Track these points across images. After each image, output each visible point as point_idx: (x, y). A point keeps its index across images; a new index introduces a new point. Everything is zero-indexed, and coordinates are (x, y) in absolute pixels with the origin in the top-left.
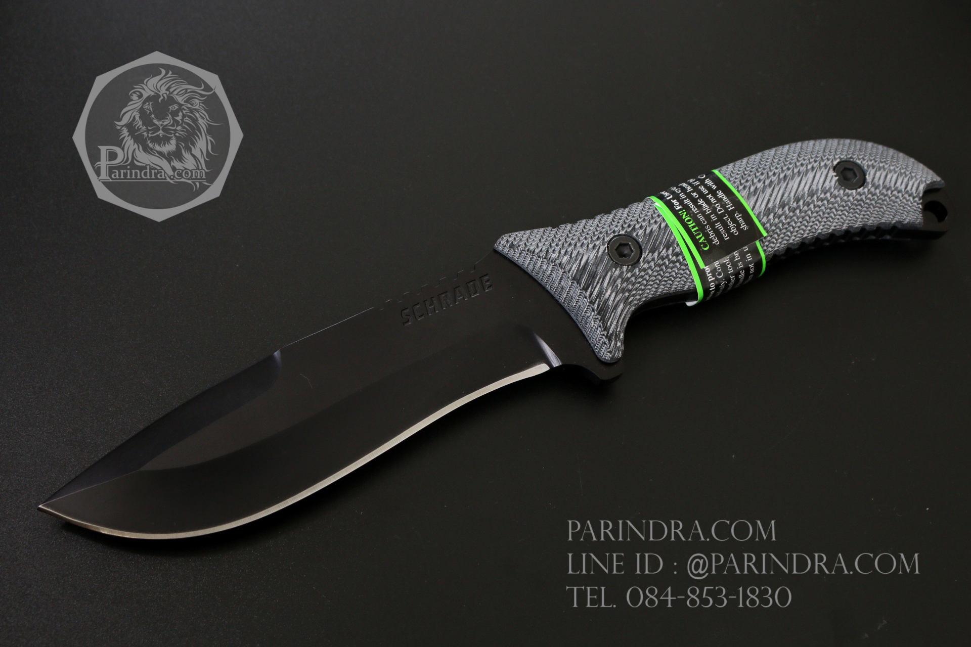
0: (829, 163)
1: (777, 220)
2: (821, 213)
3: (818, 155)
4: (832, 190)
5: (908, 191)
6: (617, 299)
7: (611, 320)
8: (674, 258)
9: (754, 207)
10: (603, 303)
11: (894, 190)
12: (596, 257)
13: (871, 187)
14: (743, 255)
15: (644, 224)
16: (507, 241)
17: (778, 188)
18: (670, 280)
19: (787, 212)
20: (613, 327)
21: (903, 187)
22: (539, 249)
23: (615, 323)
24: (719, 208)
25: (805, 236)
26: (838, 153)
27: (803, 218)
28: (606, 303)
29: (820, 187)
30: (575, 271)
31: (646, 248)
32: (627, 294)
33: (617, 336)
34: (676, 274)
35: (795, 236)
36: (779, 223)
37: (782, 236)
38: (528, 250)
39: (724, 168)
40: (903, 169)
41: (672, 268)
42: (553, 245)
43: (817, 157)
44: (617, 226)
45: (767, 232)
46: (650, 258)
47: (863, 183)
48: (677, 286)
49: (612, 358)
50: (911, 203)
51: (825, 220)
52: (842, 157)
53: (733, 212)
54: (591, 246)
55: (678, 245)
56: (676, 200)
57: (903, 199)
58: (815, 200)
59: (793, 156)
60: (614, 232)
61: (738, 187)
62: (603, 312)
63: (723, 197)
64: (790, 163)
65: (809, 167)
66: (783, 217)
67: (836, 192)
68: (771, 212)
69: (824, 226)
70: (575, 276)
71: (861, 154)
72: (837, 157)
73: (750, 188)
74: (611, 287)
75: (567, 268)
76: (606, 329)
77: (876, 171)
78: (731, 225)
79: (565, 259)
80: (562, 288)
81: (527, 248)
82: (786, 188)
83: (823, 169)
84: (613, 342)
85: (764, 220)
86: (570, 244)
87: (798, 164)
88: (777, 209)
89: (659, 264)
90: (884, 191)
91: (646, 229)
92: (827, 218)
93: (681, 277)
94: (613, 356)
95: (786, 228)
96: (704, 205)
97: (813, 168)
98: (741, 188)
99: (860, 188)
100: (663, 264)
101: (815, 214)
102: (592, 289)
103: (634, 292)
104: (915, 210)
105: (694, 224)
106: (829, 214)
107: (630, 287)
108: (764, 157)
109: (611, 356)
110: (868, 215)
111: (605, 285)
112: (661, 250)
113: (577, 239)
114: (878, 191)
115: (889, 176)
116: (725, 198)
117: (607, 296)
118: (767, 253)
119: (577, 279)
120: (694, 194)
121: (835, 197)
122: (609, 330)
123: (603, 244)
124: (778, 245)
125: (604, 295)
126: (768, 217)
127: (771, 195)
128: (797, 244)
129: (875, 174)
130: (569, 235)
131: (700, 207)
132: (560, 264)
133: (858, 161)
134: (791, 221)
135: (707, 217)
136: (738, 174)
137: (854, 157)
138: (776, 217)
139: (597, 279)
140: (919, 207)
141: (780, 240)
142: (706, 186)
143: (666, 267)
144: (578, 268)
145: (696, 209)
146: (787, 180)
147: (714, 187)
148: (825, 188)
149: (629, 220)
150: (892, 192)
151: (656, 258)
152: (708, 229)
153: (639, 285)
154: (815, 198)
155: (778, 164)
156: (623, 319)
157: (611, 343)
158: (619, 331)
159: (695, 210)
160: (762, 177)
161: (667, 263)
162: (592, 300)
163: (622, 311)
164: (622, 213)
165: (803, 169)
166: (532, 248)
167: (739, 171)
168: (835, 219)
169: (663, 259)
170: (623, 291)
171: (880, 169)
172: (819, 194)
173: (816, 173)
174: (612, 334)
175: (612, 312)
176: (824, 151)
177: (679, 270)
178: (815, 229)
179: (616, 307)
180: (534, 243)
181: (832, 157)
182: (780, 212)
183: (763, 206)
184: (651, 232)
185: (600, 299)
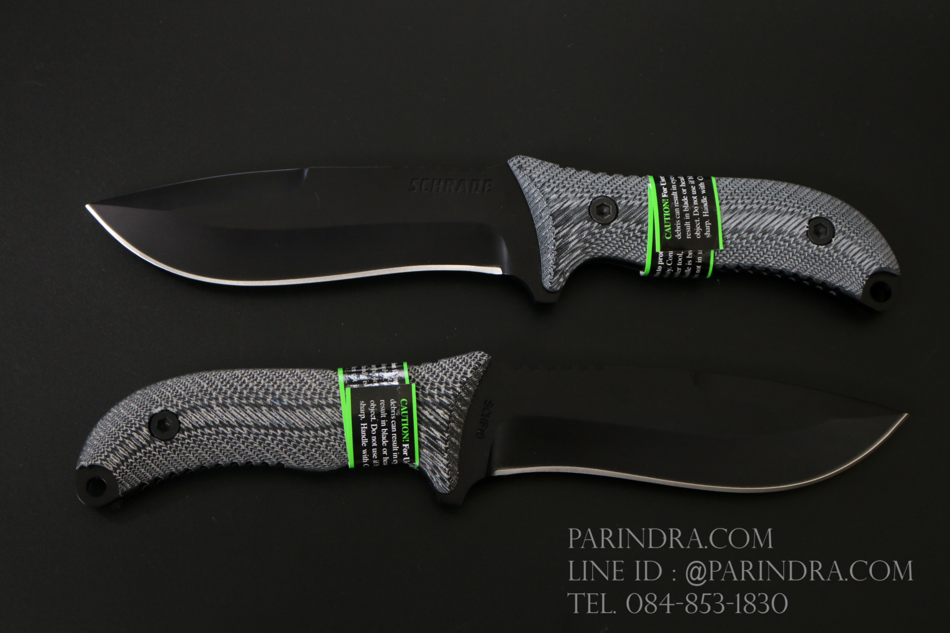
0: (809, 214)
1: (738, 241)
2: (779, 251)
3: (804, 204)
4: (798, 237)
5: (861, 266)
6: (578, 245)
7: (564, 259)
8: (639, 234)
9: (725, 222)
10: (565, 244)
11: (850, 260)
12: (578, 206)
13: (832, 249)
14: (695, 257)
15: (630, 197)
16: (519, 162)
17: (754, 216)
18: (628, 249)
19: (751, 238)
20: (563, 265)
21: (859, 261)
22: (539, 180)
23: (566, 263)
24: (696, 211)
25: (757, 263)
26: (822, 209)
27: (762, 248)
28: (567, 244)
29: (789, 230)
30: (556, 209)
31: (621, 216)
32: (587, 245)
33: (563, 273)
34: (634, 246)
35: (748, 260)
36: (739, 244)
37: (737, 255)
38: (530, 177)
39: (722, 179)
40: (869, 246)
41: (633, 241)
42: (551, 181)
43: (802, 204)
44: (608, 189)
45: (725, 247)
46: (620, 225)
47: (828, 243)
48: (632, 256)
50: (859, 277)
51: (780, 258)
52: (823, 214)
53: (706, 218)
54: (579, 195)
55: (647, 225)
56: (666, 189)
57: (853, 270)
58: (779, 239)
60: (604, 192)
61: (722, 201)
62: (560, 250)
63: (705, 203)
64: (777, 200)
65: (791, 210)
66: (745, 240)
67: (800, 240)
68: (737, 233)
69: (776, 262)
70: (554, 213)
71: (842, 218)
72: (819, 212)
73: (731, 205)
74: (577, 234)
75: (551, 205)
76: (557, 264)
77: (844, 238)
78: (698, 229)
79: (555, 196)
80: (541, 218)
81: (530, 175)
83: (801, 217)
84: (558, 276)
85: (728, 236)
86: (564, 187)
87: (783, 203)
88: (743, 232)
89: (625, 233)
90: (841, 257)
91: (628, 202)
92: (782, 257)
93: (638, 251)
94: (552, 287)
95: (743, 251)
96: (686, 203)
97: (793, 212)
98: (724, 202)
99: (822, 245)
100: (627, 235)
101: (773, 250)
102: (561, 229)
103: (594, 246)
104: (859, 284)
105: (669, 214)
106: (785, 254)
107: (593, 240)
108: (761, 185)
109: (550, 286)
110: (818, 270)
111: (574, 230)
112: (632, 223)
113: (571, 185)
114: (836, 255)
115: (852, 247)
116: (706, 205)
117: (570, 239)
118: (717, 263)
119: (554, 216)
120: (684, 190)
121: (798, 244)
122: (559, 266)
123: (590, 198)
124: (730, 260)
125: (569, 238)
126: (732, 235)
127: (744, 219)
128: (747, 266)
129: (841, 241)
130: (568, 179)
131: (681, 203)
132: (548, 199)
133: (834, 223)
134: (750, 247)
135: (682, 214)
136: (729, 190)
137: (834, 218)
138: (739, 238)
139: (569, 223)
140: (863, 283)
141: (733, 258)
142: (697, 189)
143: (629, 238)
144: (559, 208)
145: (678, 203)
146: (766, 213)
147: (704, 192)
148: (793, 233)
149: (621, 188)
150: (848, 260)
151: (625, 227)
152: (678, 223)
153: (600, 242)
154: (780, 237)
155: (767, 196)
156: (575, 263)
157: (555, 277)
158: (567, 270)
159: (676, 204)
160: (747, 201)
161: (632, 235)
162: (557, 237)
163: (577, 256)
164: (620, 179)
166: (534, 176)
167: (733, 187)
168: (788, 261)
169: (630, 230)
170: (586, 241)
171: (848, 237)
172: (785, 236)
173: (792, 217)
174: (559, 271)
175: (568, 254)
176: (812, 202)
177: (638, 244)
178: (768, 262)
179: (573, 251)
180: (537, 173)
181: (814, 210)
182: (745, 236)
183: (733, 225)
184: (632, 206)
185: (564, 239)
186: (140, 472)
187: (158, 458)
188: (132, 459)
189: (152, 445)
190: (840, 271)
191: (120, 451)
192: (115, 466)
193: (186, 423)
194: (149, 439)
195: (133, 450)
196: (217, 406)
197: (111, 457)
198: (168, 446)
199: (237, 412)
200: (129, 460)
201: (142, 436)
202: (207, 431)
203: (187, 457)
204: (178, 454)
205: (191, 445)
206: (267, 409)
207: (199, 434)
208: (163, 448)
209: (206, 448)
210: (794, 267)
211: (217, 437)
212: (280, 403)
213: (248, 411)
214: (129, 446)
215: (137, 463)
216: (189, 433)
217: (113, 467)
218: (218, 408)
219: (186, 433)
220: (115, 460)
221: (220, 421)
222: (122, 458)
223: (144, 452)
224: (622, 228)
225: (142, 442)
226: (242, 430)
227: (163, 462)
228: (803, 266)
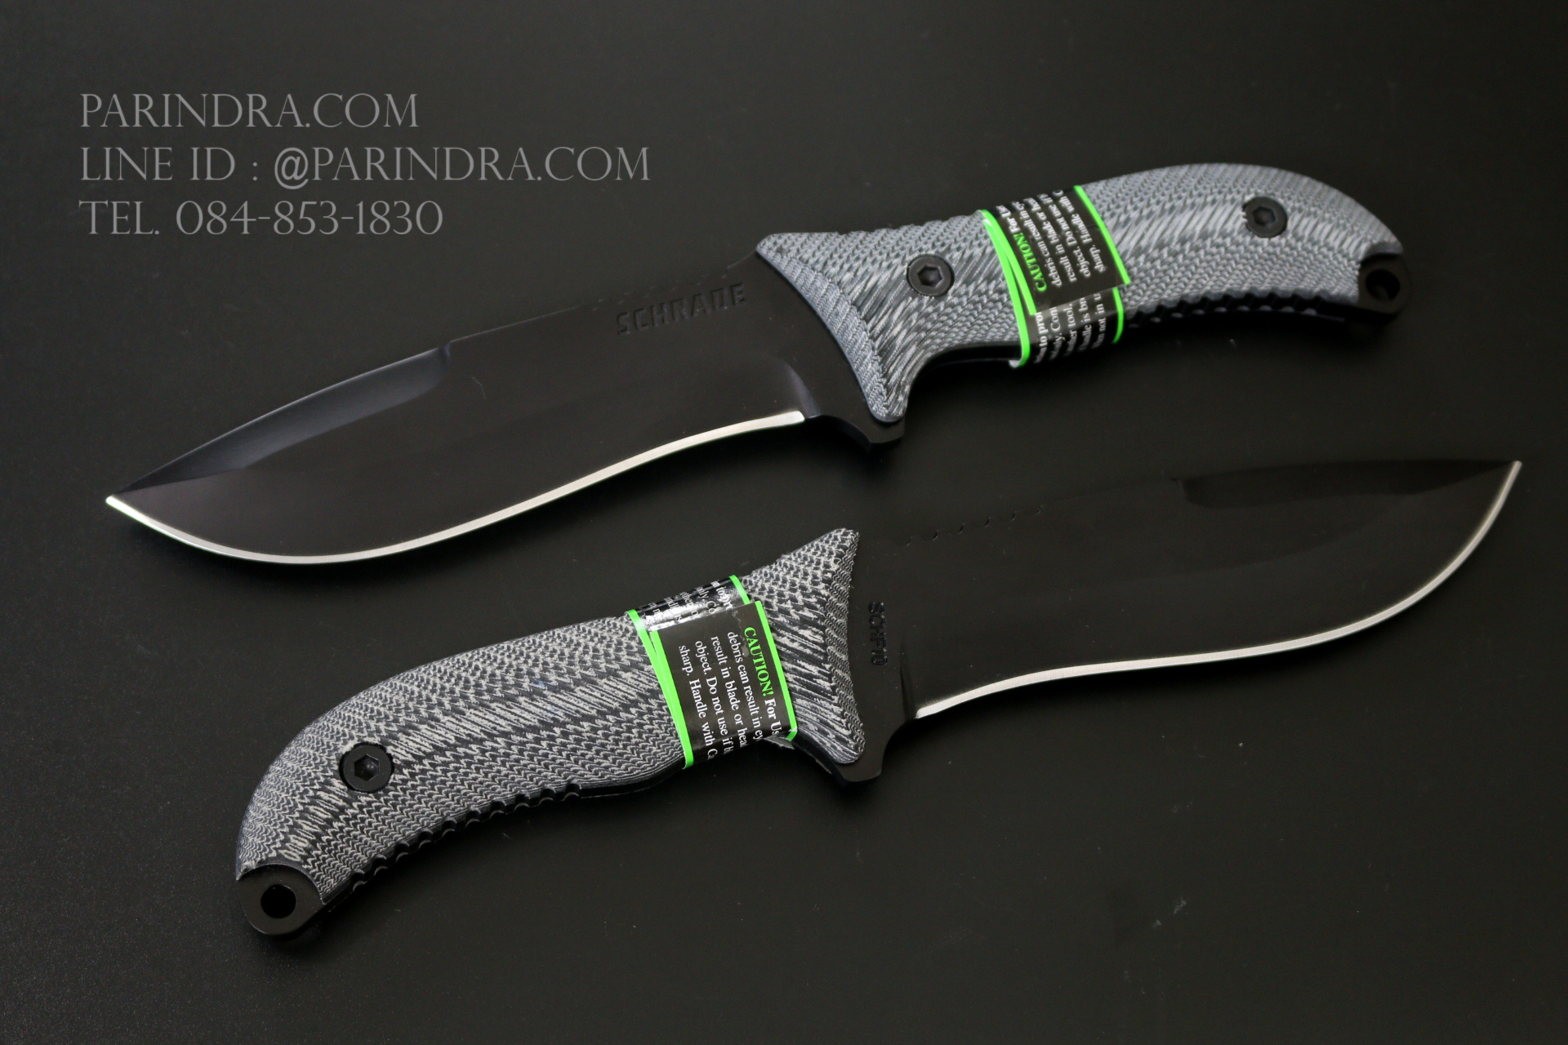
0: (1238, 197)
1: (1149, 265)
2: (1214, 264)
4: (1235, 234)
6: (909, 339)
7: (894, 365)
8: (996, 296)
9: (1120, 243)
10: (888, 341)
11: (1323, 247)
12: (890, 279)
13: (1292, 238)
14: (1092, 306)
15: (963, 245)
16: (775, 243)
17: (1159, 222)
18: (986, 324)
19: (1166, 256)
20: (897, 373)
21: (1336, 244)
22: (815, 259)
23: (900, 369)
24: (1070, 237)
25: (1187, 291)
27: (1187, 267)
28: (892, 341)
29: (1218, 228)
30: (858, 294)
31: (959, 276)
32: (923, 335)
33: (900, 388)
34: (995, 317)
35: (1172, 290)
36: (1151, 269)
37: (1153, 287)
38: (800, 259)
39: (1092, 186)
40: (1343, 218)
41: (991, 309)
42: (835, 256)
43: (1224, 187)
44: (926, 243)
45: (1133, 279)
46: (963, 290)
47: (1281, 230)
48: (994, 334)
49: (888, 415)
50: (1345, 267)
51: (1218, 273)
52: (1259, 191)
53: (1089, 245)
54: (885, 264)
55: (1004, 279)
56: (1013, 219)
58: (1208, 245)
59: (1190, 181)
60: (921, 250)
61: (1103, 213)
62: (884, 352)
63: (1079, 223)
64: (1184, 191)
65: (1210, 199)
66: (1159, 261)
67: (1240, 239)
68: (1142, 253)
69: (1215, 281)
70: (856, 301)
71: (1288, 190)
72: (1252, 190)
73: (1119, 217)
74: (902, 322)
75: (848, 290)
76: (886, 375)
77: (1302, 217)
78: (1083, 263)
79: (848, 276)
80: (838, 315)
81: (800, 256)
82: (1170, 222)
83: (1228, 204)
84: (894, 394)
85: (1131, 262)
86: (858, 259)
87: (1195, 193)
88: (1151, 251)
89: (974, 300)
90: (1309, 246)
91: (964, 253)
92: (1221, 271)
93: (1002, 323)
94: (890, 413)
95: (1160, 278)
96: (1051, 231)
97: (1214, 202)
98: (1107, 214)
99: (1274, 236)
100: (979, 302)
101: (1204, 264)
102: (876, 320)
103: (933, 333)
104: (1348, 278)
105: (1031, 254)
106: (1224, 266)
107: (929, 326)
109: (887, 411)
110: (1281, 275)
111: (895, 317)
112: (980, 282)
113: (868, 253)
114: (1299, 245)
115: (1320, 227)
116: (1081, 225)
117: (895, 332)
118: (1128, 308)
119: (857, 305)
120: (1040, 215)
121: (1238, 244)
122: (890, 377)
123: (903, 263)
124: (1146, 298)
125: (892, 331)
126: (1137, 258)
127: (1147, 229)
128: (1175, 301)
129: (1300, 221)
130: (860, 246)
131: (1044, 233)
132: (839, 283)
133: (1278, 200)
135: (1052, 248)
136: (1108, 196)
138: (1149, 260)
139: (886, 308)
140: (1354, 274)
141: (1149, 293)
142: (1060, 207)
143: (984, 307)
144: (863, 291)
146: (1175, 213)
147: (1071, 209)
148: (1226, 230)
149: (944, 238)
150: (1320, 248)
151: (971, 291)
152: (1050, 264)
153: (941, 324)
154: (1208, 242)
155: (1167, 189)
157: (890, 396)
158: (904, 383)
159: (1037, 235)
160: (1140, 205)
161: (985, 301)
162: (873, 335)
163: (913, 356)
164: (937, 228)
165: (1200, 201)
166: (806, 257)
167: (1111, 191)
169: (980, 294)
170: (919, 329)
171: (1309, 214)
172: (1215, 238)
173: (1216, 207)
174: (893, 385)
175: (898, 356)
176: (1237, 180)
177: (1000, 312)
178: (1202, 285)
179: (904, 350)
180: (809, 251)
181: (1244, 190)
182: (1156, 254)
183: (1133, 243)
184: (971, 257)
185: (884, 335)
186: (347, 852)
187: (370, 824)
188: (328, 834)
189: (355, 805)
190: (1314, 267)
191: (305, 827)
192: (304, 853)
193: (402, 755)
194: (347, 796)
195: (327, 820)
196: (445, 714)
197: (293, 840)
198: (382, 799)
199: (480, 717)
200: (322, 838)
201: (334, 794)
202: (439, 759)
203: (417, 810)
204: (401, 809)
205: (419, 788)
206: (527, 700)
207: (428, 767)
208: (374, 805)
209: (444, 788)
210: (1244, 282)
211: (458, 765)
212: (545, 684)
213: (498, 711)
214: (317, 816)
215: (337, 840)
216: (410, 770)
217: (300, 856)
218: (446, 718)
219: (405, 771)
220: (300, 844)
221: (456, 738)
222: (311, 838)
223: (345, 819)
224: (967, 293)
225: (337, 802)
226: (496, 742)
227: (379, 828)
228: (1256, 275)
